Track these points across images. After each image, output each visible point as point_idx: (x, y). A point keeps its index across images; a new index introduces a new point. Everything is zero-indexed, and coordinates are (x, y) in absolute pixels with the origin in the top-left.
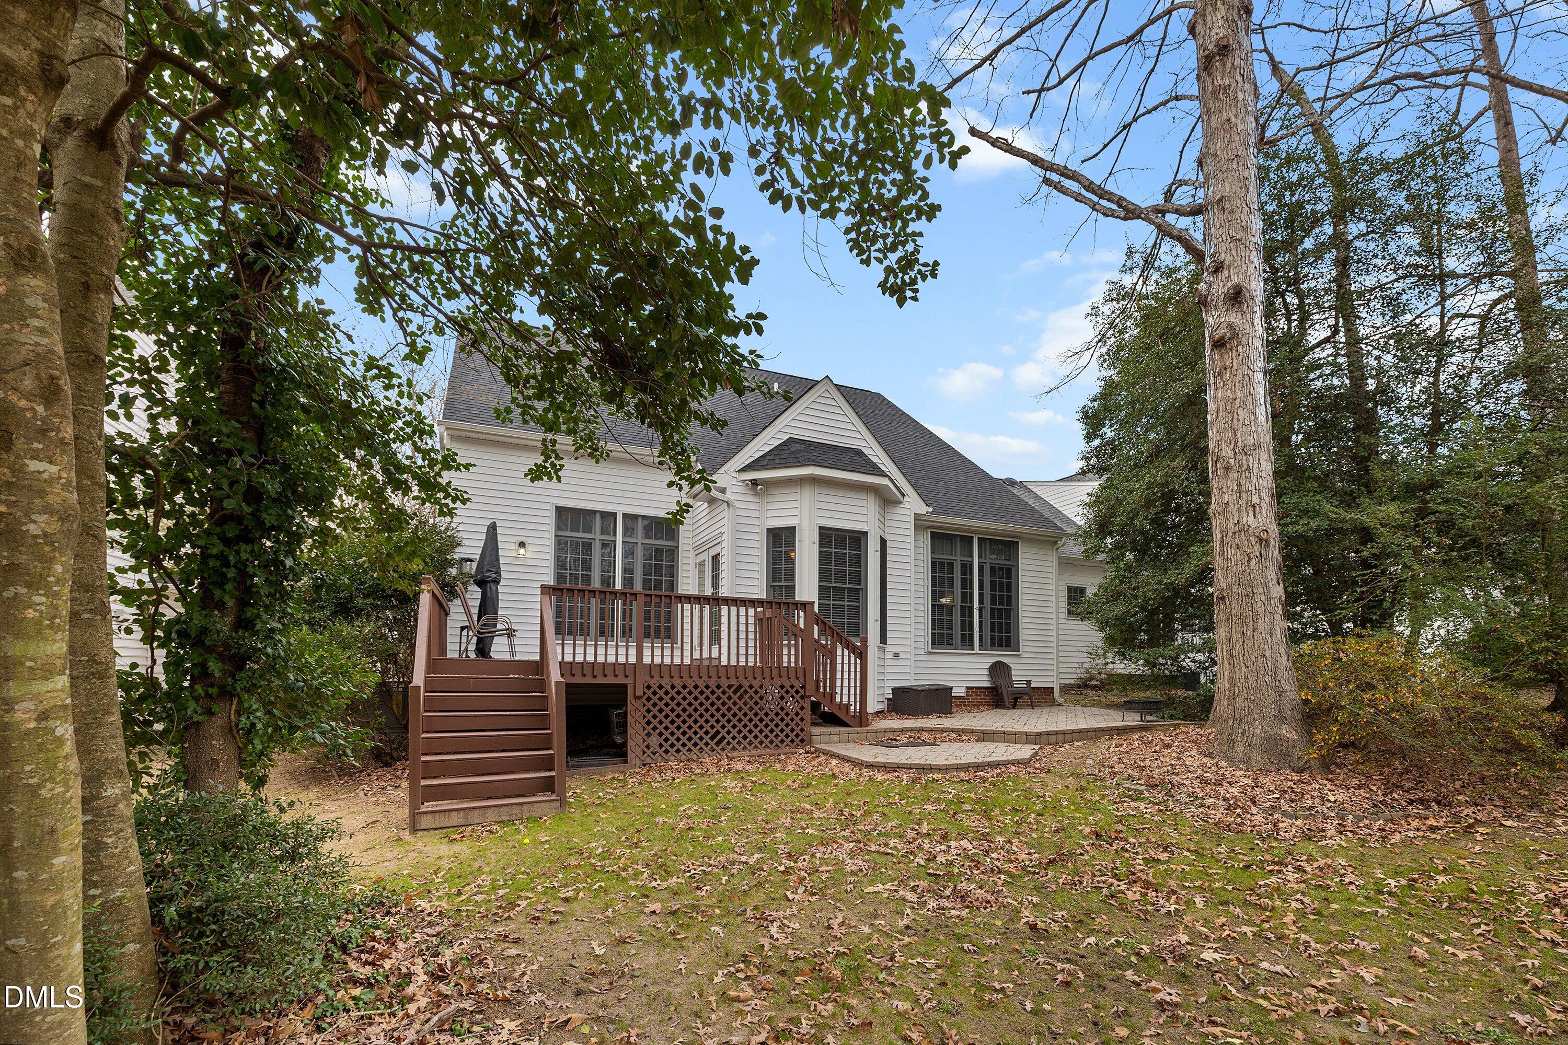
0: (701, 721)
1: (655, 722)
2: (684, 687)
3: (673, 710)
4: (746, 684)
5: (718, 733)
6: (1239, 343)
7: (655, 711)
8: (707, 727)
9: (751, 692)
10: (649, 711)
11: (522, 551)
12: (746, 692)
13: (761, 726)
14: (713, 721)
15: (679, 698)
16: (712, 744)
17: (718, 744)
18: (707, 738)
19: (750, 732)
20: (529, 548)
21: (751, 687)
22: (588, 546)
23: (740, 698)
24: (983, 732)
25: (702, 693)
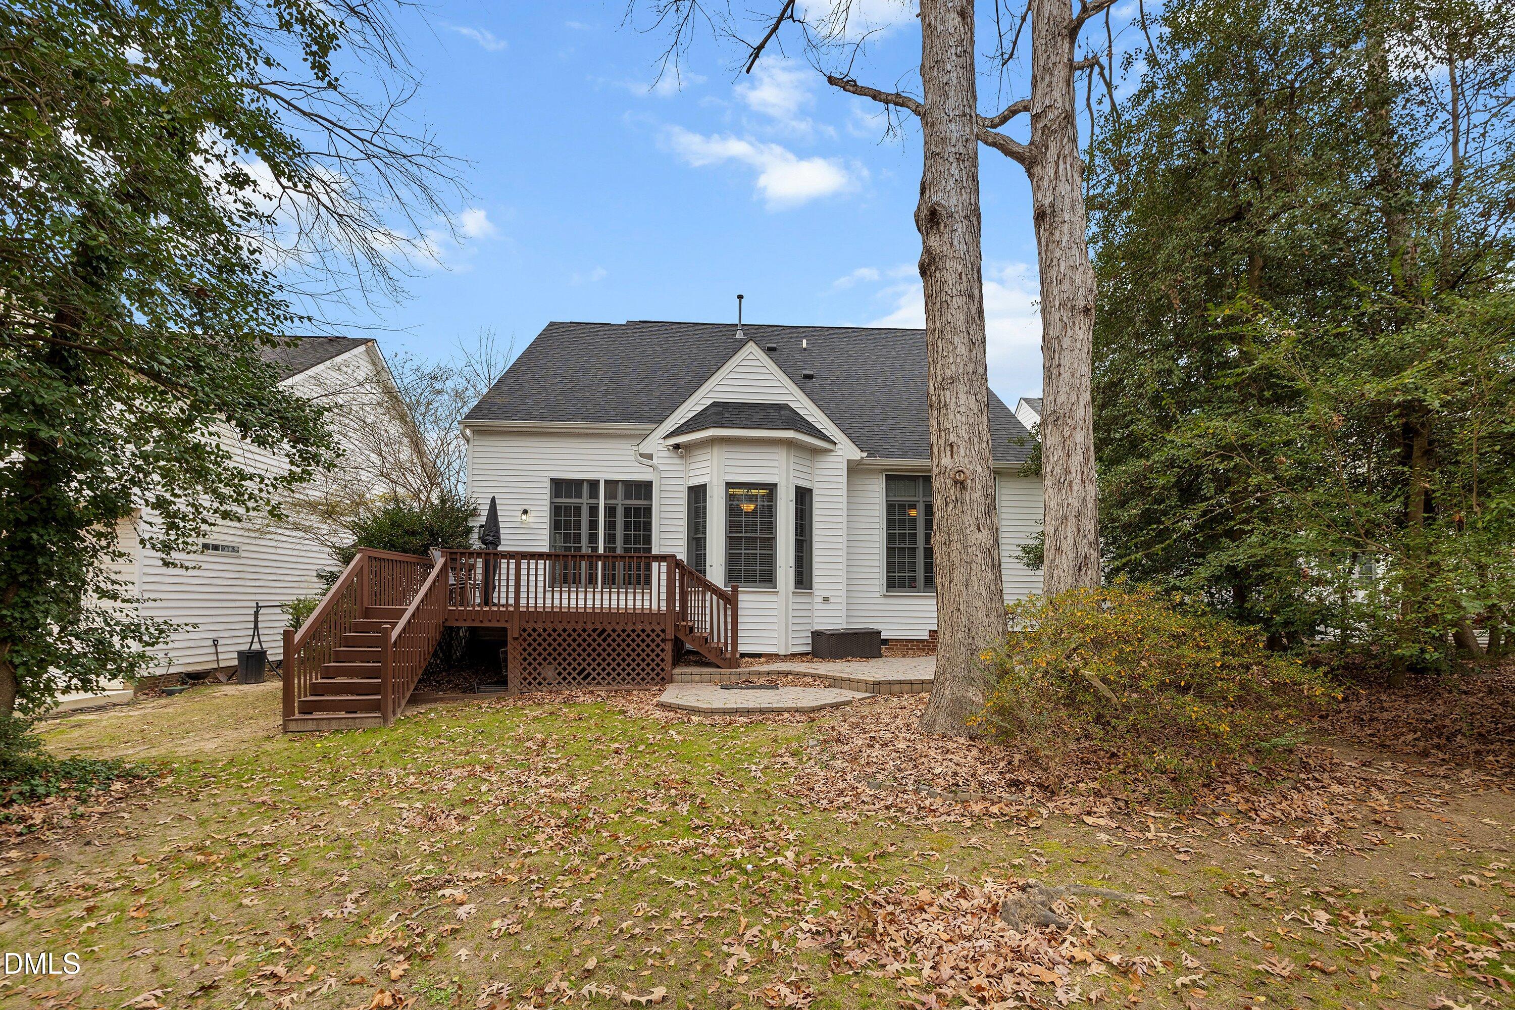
0: (570, 659)
1: (530, 659)
2: (554, 630)
3: (545, 649)
4: (609, 629)
5: (584, 669)
6: (937, 269)
7: (530, 650)
8: (574, 664)
9: (614, 635)
10: (525, 650)
11: (524, 517)
12: (609, 635)
13: (624, 665)
14: (580, 660)
15: (550, 640)
16: (579, 679)
17: (584, 679)
18: (574, 674)
19: (614, 669)
20: (532, 514)
21: (614, 631)
22: (578, 509)
23: (604, 640)
24: (834, 679)
25: (569, 635)
